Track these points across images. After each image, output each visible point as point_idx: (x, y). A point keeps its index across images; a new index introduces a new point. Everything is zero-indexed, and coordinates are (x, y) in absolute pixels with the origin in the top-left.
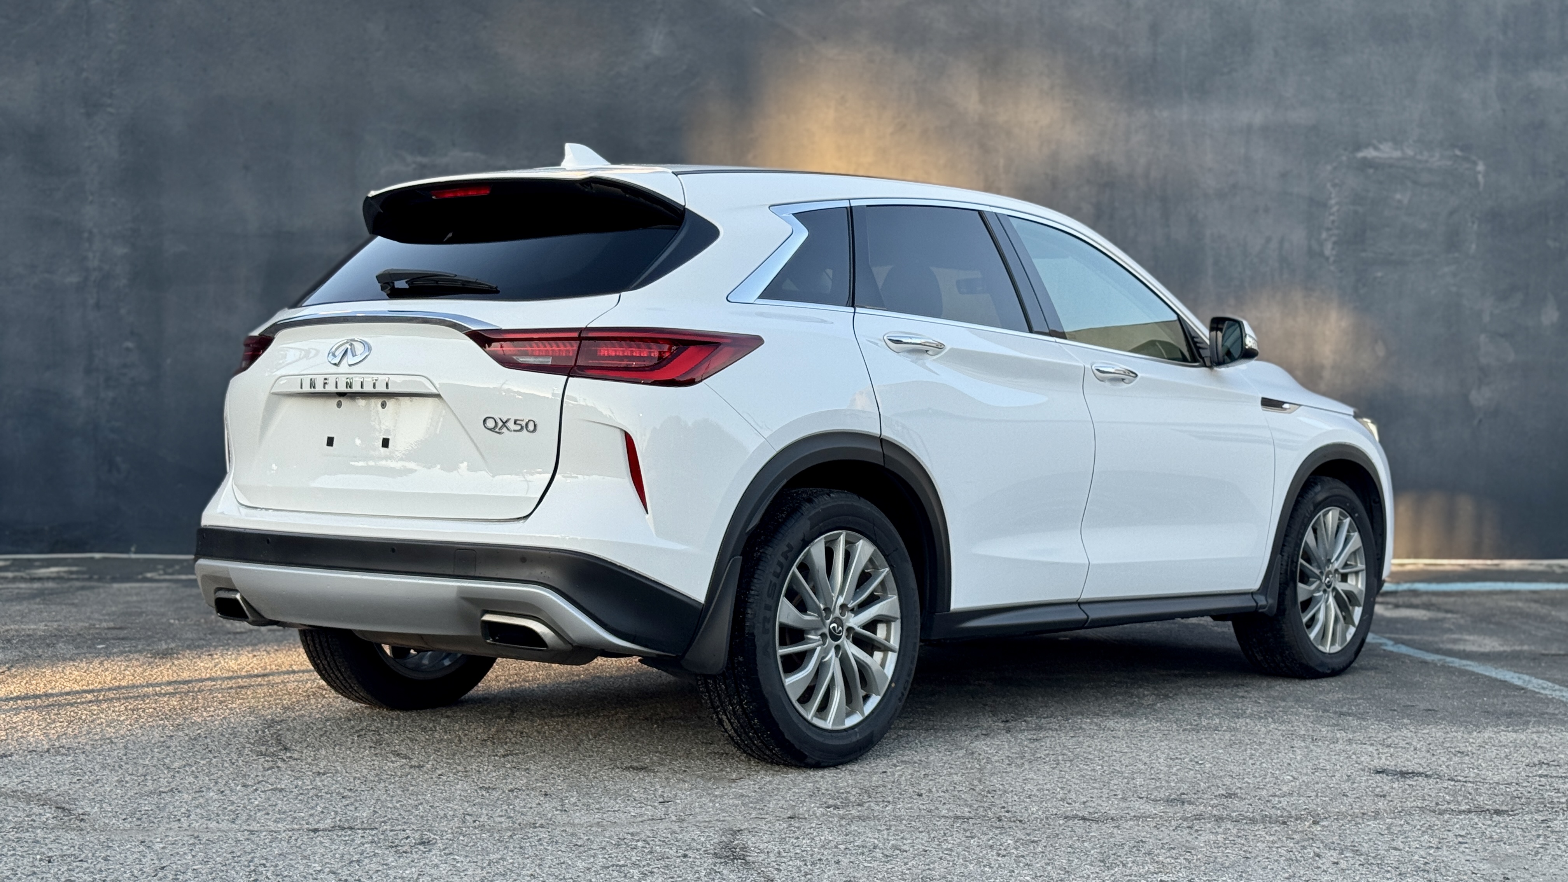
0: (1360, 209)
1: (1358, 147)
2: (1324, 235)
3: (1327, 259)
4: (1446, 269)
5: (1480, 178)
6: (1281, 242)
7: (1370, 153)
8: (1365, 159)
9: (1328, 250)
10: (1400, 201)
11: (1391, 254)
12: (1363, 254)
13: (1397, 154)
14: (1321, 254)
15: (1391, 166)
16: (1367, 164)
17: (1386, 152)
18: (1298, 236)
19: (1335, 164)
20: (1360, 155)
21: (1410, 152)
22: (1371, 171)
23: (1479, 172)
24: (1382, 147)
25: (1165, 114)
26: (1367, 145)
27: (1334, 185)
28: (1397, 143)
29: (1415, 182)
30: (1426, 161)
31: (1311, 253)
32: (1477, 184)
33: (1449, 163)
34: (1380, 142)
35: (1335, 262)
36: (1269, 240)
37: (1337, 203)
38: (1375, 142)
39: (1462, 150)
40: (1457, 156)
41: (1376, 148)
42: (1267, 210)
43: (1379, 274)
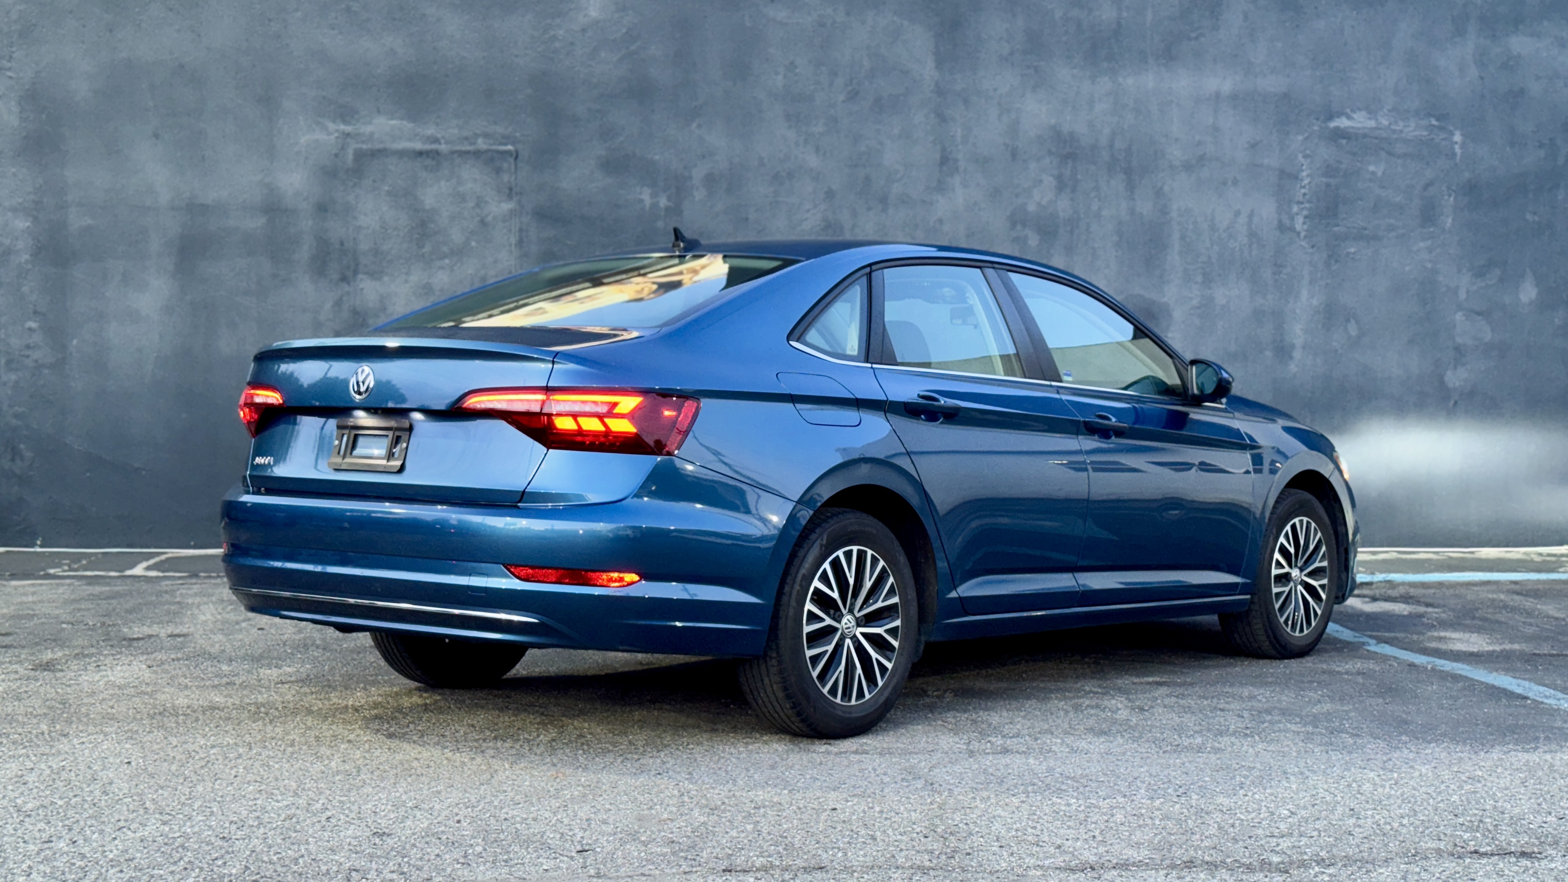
0: (1333, 181)
1: (1330, 118)
2: (1295, 209)
3: (1299, 234)
4: (1422, 245)
5: (1457, 149)
6: (1251, 216)
7: (1342, 123)
8: (1337, 128)
9: (1299, 224)
10: (1373, 173)
11: (1365, 229)
12: (1336, 229)
13: (1372, 124)
14: (1292, 229)
15: (1365, 136)
16: (1339, 134)
17: (1359, 121)
18: (1268, 210)
19: (1306, 135)
20: (1332, 125)
21: (1385, 122)
22: (1344, 141)
23: (1456, 143)
24: (1355, 116)
25: (1130, 81)
26: (1340, 114)
27: (1305, 157)
28: (1372, 113)
29: (1390, 153)
30: (1401, 131)
31: (1282, 228)
32: (1454, 154)
33: (1425, 133)
34: (1353, 111)
35: (1305, 237)
36: (1237, 214)
37: (1308, 176)
38: (1348, 111)
39: (1438, 120)
40: (1433, 126)
41: (1349, 117)
42: (1235, 182)
43: (1353, 250)
